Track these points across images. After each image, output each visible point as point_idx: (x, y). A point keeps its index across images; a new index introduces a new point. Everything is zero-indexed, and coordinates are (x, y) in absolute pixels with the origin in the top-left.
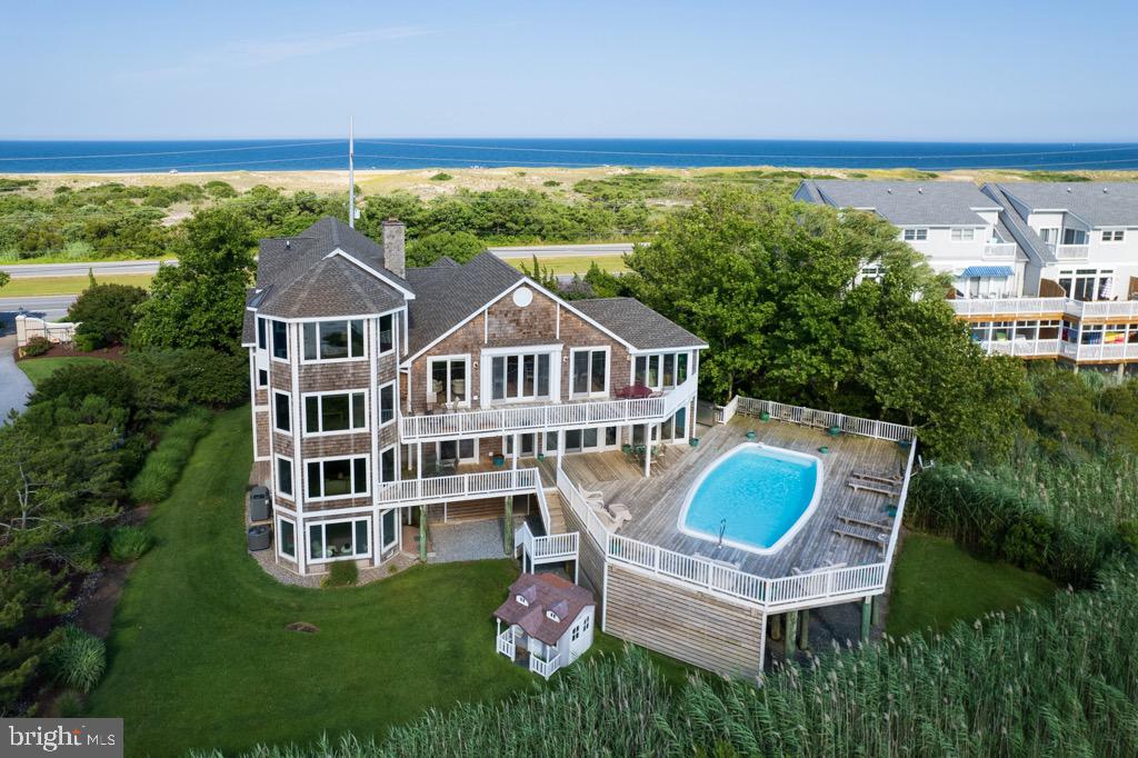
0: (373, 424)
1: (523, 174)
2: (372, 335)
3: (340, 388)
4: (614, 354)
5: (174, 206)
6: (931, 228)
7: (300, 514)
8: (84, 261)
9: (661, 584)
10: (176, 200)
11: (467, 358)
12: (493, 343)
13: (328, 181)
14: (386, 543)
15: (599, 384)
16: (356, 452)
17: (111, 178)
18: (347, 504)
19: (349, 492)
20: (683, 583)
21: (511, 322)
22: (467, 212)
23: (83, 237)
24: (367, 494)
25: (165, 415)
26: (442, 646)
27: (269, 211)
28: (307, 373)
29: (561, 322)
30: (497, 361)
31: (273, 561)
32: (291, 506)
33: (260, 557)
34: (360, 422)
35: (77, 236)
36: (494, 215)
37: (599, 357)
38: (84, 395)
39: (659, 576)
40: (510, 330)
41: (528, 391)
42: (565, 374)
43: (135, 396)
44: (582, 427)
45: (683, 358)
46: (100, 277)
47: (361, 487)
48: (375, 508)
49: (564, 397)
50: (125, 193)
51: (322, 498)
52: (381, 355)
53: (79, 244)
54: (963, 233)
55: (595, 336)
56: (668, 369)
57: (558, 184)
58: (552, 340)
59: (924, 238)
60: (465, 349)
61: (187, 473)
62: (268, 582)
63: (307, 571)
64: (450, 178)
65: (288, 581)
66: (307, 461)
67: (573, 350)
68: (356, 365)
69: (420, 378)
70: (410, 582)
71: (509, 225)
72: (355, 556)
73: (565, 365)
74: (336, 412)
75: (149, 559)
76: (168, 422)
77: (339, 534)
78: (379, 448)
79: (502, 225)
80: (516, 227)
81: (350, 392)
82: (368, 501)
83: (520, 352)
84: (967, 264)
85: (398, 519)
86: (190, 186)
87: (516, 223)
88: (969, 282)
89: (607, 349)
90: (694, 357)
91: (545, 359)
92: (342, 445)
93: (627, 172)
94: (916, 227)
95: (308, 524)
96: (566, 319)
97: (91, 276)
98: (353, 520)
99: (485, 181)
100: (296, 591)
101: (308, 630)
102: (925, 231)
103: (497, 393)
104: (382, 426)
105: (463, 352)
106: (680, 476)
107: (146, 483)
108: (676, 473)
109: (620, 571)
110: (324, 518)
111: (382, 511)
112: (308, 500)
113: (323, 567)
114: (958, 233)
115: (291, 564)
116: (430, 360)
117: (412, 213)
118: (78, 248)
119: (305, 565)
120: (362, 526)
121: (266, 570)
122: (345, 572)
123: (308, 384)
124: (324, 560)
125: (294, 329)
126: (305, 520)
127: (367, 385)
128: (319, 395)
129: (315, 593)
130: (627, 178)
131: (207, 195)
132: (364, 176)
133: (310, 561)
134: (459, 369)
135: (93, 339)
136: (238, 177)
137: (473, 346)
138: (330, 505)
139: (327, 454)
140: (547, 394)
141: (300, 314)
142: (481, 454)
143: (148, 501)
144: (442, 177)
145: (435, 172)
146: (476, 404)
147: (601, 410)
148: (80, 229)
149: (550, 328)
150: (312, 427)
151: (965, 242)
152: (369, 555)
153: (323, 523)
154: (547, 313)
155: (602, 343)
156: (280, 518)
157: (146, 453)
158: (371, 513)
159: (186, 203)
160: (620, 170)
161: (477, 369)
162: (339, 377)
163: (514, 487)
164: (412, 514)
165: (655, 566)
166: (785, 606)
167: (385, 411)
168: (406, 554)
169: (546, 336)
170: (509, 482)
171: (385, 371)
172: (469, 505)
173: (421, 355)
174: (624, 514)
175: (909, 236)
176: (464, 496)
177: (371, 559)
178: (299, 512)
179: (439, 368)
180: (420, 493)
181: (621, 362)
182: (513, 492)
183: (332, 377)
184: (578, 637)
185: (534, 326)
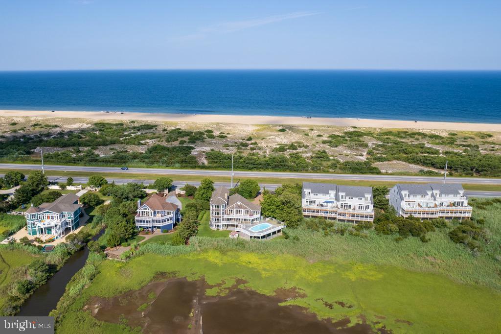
2: (221, 207)
5: (197, 143)
12: (236, 208)
14: (223, 227)
15: (248, 214)
16: (220, 218)
18: (219, 223)
20: (245, 233)
21: (238, 206)
26: (225, 236)
28: (215, 210)
30: (236, 210)
31: (211, 228)
34: (220, 215)
36: (276, 163)
37: (248, 211)
41: (240, 214)
42: (244, 212)
44: (243, 218)
47: (220, 221)
49: (244, 215)
51: (216, 222)
55: (248, 208)
56: (257, 213)
61: (203, 218)
64: (285, 131)
66: (215, 218)
67: (245, 210)
68: (220, 209)
69: (227, 211)
74: (218, 214)
76: (201, 211)
77: (218, 226)
78: (222, 218)
79: (278, 166)
81: (219, 212)
83: (239, 209)
84: (325, 200)
88: (326, 204)
90: (260, 212)
91: (242, 210)
92: (218, 217)
94: (315, 193)
96: (244, 206)
100: (213, 231)
102: (317, 194)
103: (236, 213)
104: (222, 216)
106: (254, 225)
110: (217, 224)
111: (222, 224)
115: (213, 228)
119: (215, 228)
120: (220, 225)
122: (218, 229)
125: (214, 205)
127: (221, 211)
128: (216, 212)
129: (215, 231)
134: (232, 210)
135: (188, 195)
137: (233, 208)
140: (242, 214)
142: (234, 220)
143: (199, 220)
144: (282, 130)
146: (234, 215)
147: (248, 217)
150: (216, 215)
154: (242, 205)
156: (212, 223)
157: (199, 215)
161: (234, 211)
164: (225, 225)
165: (243, 231)
166: (251, 235)
167: (223, 214)
168: (225, 229)
169: (242, 208)
170: (235, 223)
171: (223, 210)
172: (233, 225)
173: (228, 209)
174: (244, 227)
175: (314, 195)
176: (231, 224)
177: (221, 229)
178: (214, 223)
179: (230, 210)
180: (226, 223)
181: (251, 212)
182: (236, 224)
183: (218, 210)
184: (236, 236)
185: (240, 207)
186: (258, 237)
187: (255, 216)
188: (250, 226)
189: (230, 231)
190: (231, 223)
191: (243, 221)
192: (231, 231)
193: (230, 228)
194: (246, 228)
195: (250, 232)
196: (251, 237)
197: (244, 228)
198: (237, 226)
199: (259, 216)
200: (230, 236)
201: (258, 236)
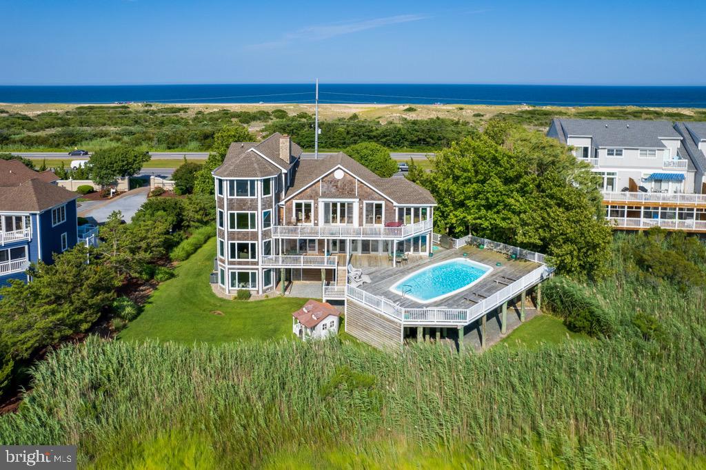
0: (259, 228)
1: (461, 109)
2: (259, 186)
3: (244, 210)
4: (386, 205)
5: (253, 123)
6: (625, 149)
7: (227, 266)
8: (196, 151)
9: (366, 309)
10: (254, 120)
11: (312, 202)
12: (324, 196)
13: (343, 111)
14: (266, 285)
15: (378, 220)
16: (251, 240)
17: (225, 107)
18: (247, 263)
19: (248, 258)
20: (373, 308)
21: (333, 186)
22: (404, 132)
23: (197, 139)
24: (256, 260)
25: (197, 224)
26: (271, 327)
27: (292, 128)
28: (230, 202)
29: (358, 188)
30: (327, 205)
31: (216, 289)
32: (223, 262)
33: (213, 286)
34: (253, 226)
35: (194, 138)
36: (418, 133)
37: (379, 207)
38: (158, 210)
39: (365, 305)
40: (333, 190)
41: (342, 220)
42: (361, 214)
43: (183, 214)
44: (359, 238)
45: (425, 209)
46: (190, 160)
47: (253, 257)
48: (260, 267)
49: (361, 224)
50: (229, 115)
51: (236, 259)
52: (263, 197)
53: (195, 142)
54: (648, 152)
55: (377, 195)
56: (416, 215)
57: (483, 116)
58: (354, 197)
59: (621, 155)
60: (311, 197)
61: (199, 251)
62: (213, 295)
63: (229, 292)
64: (415, 110)
65: (220, 296)
66: (230, 242)
67: (365, 202)
68: (252, 200)
69: (290, 210)
70: (271, 303)
71: (428, 140)
72: (250, 289)
73: (361, 209)
74: (243, 221)
75: (168, 282)
76: (197, 228)
77: (243, 278)
78: (262, 240)
79: (424, 140)
80: (432, 141)
81: (249, 212)
82: (257, 263)
83: (339, 200)
84: (651, 172)
85: (273, 274)
86: (263, 112)
87: (432, 139)
88: (653, 183)
89: (383, 203)
90: (431, 211)
91: (350, 205)
92: (245, 236)
93: (531, 108)
94: (615, 148)
95: (230, 271)
96: (361, 187)
97: (185, 158)
98: (250, 271)
99: (434, 113)
100: (222, 300)
101: (219, 314)
102: (621, 151)
103: (327, 221)
104: (264, 229)
105: (310, 199)
106: (411, 268)
107: (177, 252)
108: (410, 267)
109: (355, 305)
110: (238, 269)
111: (263, 269)
112: (230, 260)
113: (236, 292)
114: (644, 152)
115: (223, 289)
116: (294, 202)
117: (372, 131)
118: (193, 144)
119: (226, 290)
120: (254, 274)
121: (214, 291)
122: (244, 295)
123: (231, 207)
124: (237, 288)
125: (225, 182)
126: (229, 269)
127: (257, 209)
128: (236, 212)
129: (228, 301)
130: (529, 112)
131: (272, 117)
132: (365, 108)
133: (231, 288)
134: (308, 206)
135: (181, 189)
136: (292, 107)
137: (315, 196)
138: (240, 263)
139: (238, 239)
140: (352, 223)
141: (228, 175)
142: (319, 250)
143: (177, 260)
144: (410, 110)
145: (407, 106)
146: (316, 224)
147: (379, 231)
148: (196, 134)
149: (353, 190)
150: (232, 227)
151: (649, 158)
152: (257, 289)
153: (237, 271)
154: (352, 183)
155: (380, 200)
156: (220, 267)
157: (182, 240)
158: (257, 269)
159: (259, 121)
160: (526, 107)
161: (316, 208)
162: (244, 205)
163: (326, 265)
164: (278, 271)
165: (363, 300)
166: (412, 323)
167: (267, 222)
168: (276, 292)
169: (351, 194)
170: (324, 262)
171: (266, 204)
172: (312, 275)
173: (290, 200)
174: (366, 279)
175: (610, 153)
176: (302, 266)
177: (258, 290)
178: (226, 265)
179: (299, 206)
180: (281, 262)
181: (390, 210)
182: (324, 266)
183: (242, 205)
184: (326, 329)
185: (345, 189)
186: (452, 333)
187: (412, 229)
188: (393, 276)
189: (299, 303)
190: (302, 262)
191: (359, 253)
192: (306, 300)
193: (300, 288)
194: (376, 285)
195: (404, 303)
196: (411, 333)
197: (364, 286)
198: (331, 275)
199: (424, 226)
200: (296, 329)
201: (451, 323)
